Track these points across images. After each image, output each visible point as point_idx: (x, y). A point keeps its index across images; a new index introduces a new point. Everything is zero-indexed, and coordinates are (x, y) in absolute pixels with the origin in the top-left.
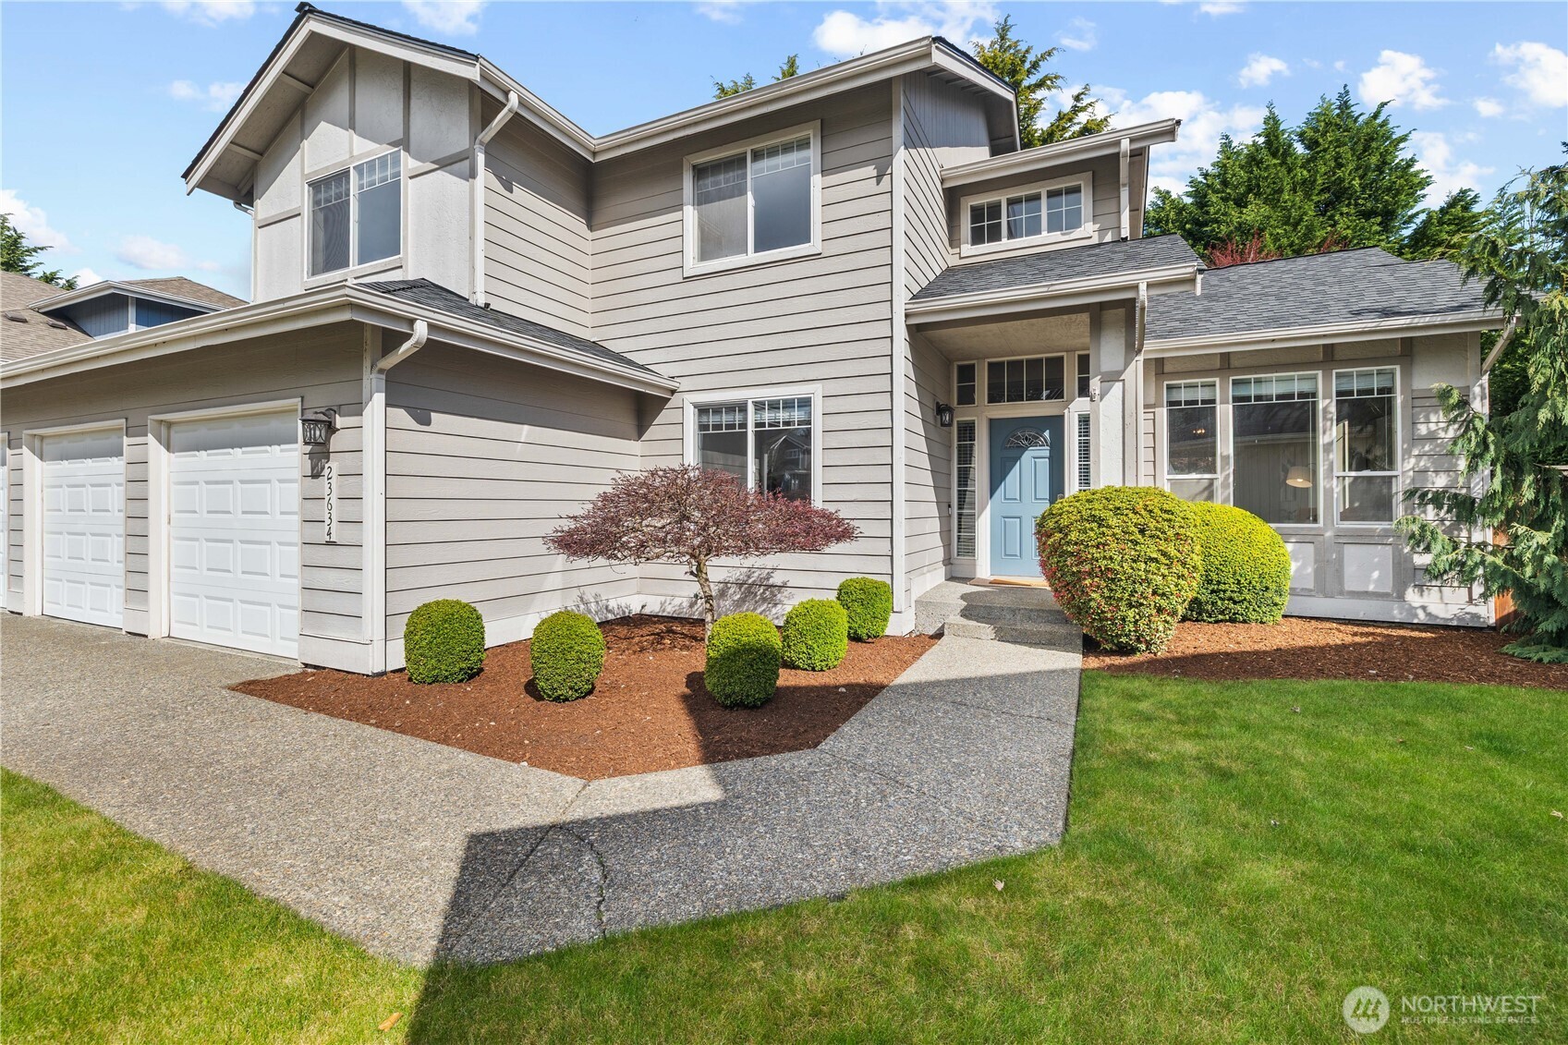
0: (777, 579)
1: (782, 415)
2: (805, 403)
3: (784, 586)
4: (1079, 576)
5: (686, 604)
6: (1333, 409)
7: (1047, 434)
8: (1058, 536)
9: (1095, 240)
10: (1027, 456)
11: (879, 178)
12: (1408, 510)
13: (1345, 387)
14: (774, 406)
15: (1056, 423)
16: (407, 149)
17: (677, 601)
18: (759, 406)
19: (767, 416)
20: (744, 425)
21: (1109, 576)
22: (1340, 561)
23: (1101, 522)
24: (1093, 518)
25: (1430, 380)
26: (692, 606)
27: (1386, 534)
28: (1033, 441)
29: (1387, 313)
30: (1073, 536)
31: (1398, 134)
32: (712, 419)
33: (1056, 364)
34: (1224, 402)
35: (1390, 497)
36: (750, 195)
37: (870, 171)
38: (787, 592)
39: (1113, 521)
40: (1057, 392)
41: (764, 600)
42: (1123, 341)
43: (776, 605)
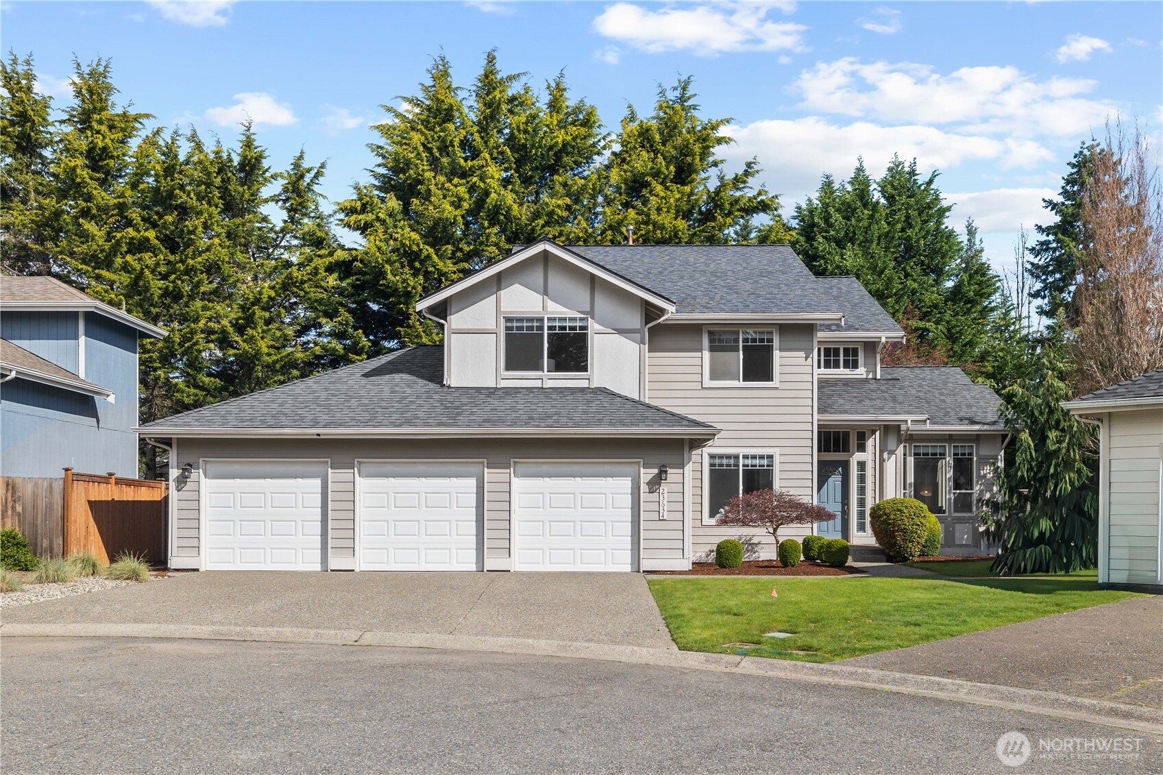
0: (755, 540)
1: (757, 462)
2: (770, 457)
3: (759, 543)
4: (893, 532)
5: (704, 555)
6: (952, 462)
7: (840, 469)
8: (885, 517)
9: (864, 376)
10: (830, 480)
11: (806, 358)
12: (978, 508)
13: (956, 452)
14: (754, 457)
15: (846, 465)
16: (593, 318)
17: (698, 554)
18: (746, 457)
19: (749, 462)
20: (738, 466)
21: (904, 531)
22: (954, 529)
23: (901, 511)
24: (899, 510)
25: (985, 451)
26: (707, 556)
27: (970, 518)
28: (833, 473)
29: (973, 422)
30: (892, 517)
31: (945, 204)
32: (717, 461)
33: (846, 435)
34: (910, 456)
35: (971, 503)
36: (741, 352)
37: (802, 354)
38: (760, 546)
39: (905, 511)
40: (846, 449)
41: (748, 551)
42: (896, 438)
43: (755, 553)
